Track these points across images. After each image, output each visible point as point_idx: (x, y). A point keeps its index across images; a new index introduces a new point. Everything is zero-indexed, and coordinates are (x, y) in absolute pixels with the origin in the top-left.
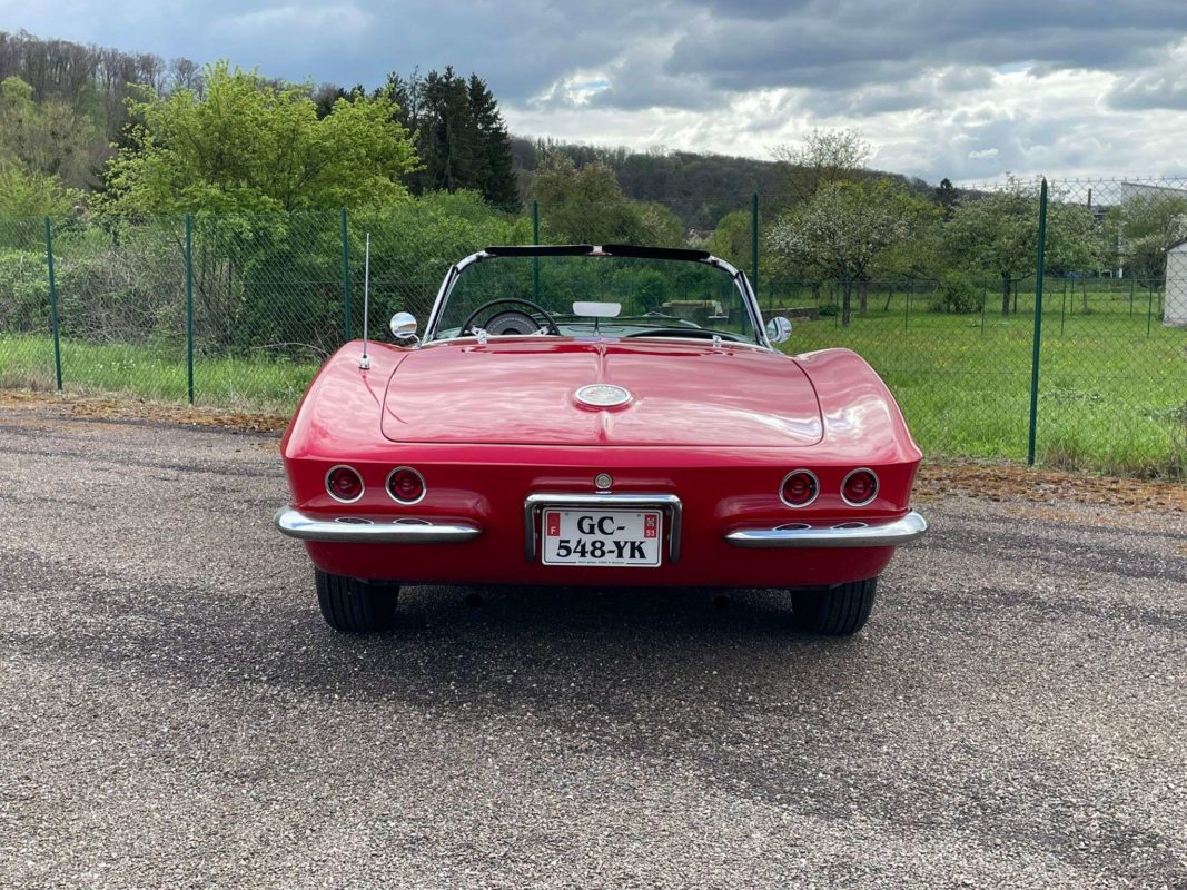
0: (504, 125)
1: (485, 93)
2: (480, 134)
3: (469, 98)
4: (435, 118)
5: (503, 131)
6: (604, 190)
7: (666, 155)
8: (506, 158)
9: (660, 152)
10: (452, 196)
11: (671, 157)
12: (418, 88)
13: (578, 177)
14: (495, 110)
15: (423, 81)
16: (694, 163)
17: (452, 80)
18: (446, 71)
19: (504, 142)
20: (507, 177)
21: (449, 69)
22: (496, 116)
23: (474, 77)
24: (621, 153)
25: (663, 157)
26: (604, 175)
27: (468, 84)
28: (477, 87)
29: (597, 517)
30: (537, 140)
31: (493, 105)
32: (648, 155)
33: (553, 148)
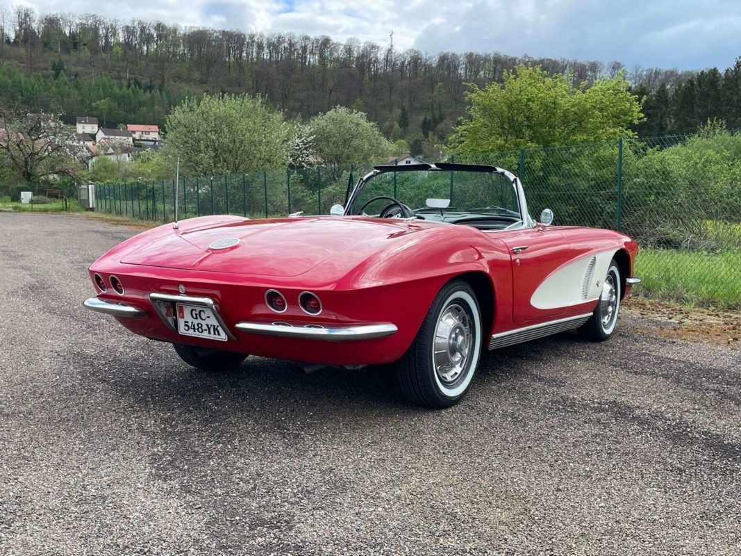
29: (198, 309)
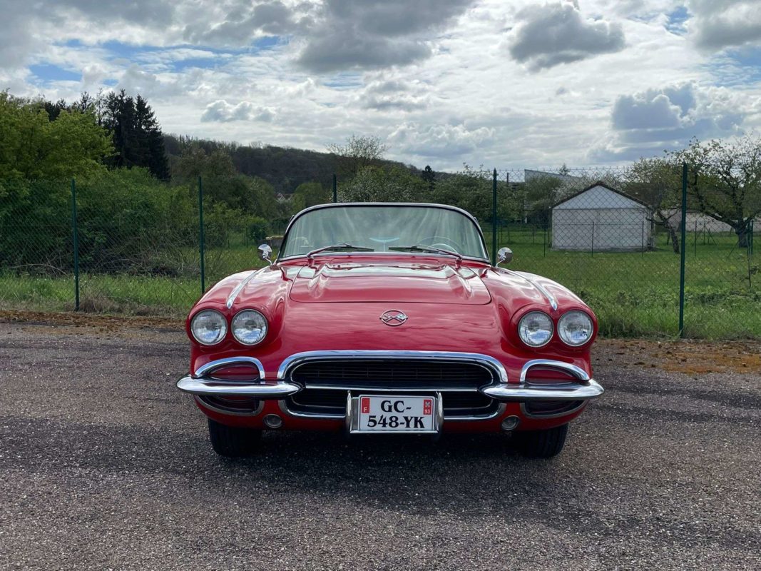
0: (160, 127)
1: (146, 107)
2: (143, 131)
3: (136, 110)
4: (113, 122)
5: (158, 131)
6: (225, 168)
7: (262, 147)
8: (160, 147)
9: (258, 146)
10: (129, 171)
11: (265, 149)
12: (102, 102)
13: (207, 159)
14: (153, 118)
15: (105, 98)
16: (279, 153)
17: (124, 98)
18: (120, 92)
19: (159, 137)
20: (162, 159)
21: (122, 91)
22: (154, 121)
23: (139, 97)
24: (233, 146)
25: (260, 149)
26: (224, 159)
27: (135, 101)
28: (141, 104)
30: (179, 136)
31: (152, 115)
32: (250, 147)
33: (189, 141)
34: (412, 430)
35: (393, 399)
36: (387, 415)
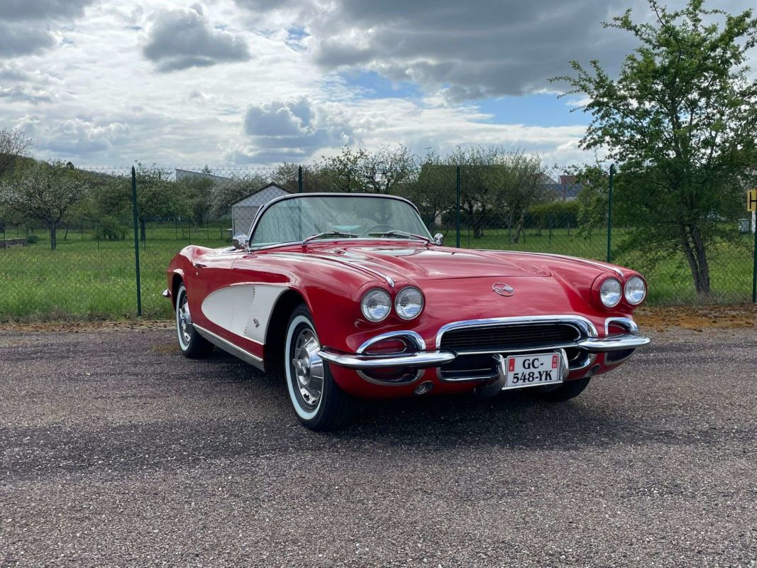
34: (543, 383)
35: (531, 357)
36: (527, 372)
